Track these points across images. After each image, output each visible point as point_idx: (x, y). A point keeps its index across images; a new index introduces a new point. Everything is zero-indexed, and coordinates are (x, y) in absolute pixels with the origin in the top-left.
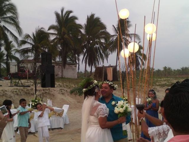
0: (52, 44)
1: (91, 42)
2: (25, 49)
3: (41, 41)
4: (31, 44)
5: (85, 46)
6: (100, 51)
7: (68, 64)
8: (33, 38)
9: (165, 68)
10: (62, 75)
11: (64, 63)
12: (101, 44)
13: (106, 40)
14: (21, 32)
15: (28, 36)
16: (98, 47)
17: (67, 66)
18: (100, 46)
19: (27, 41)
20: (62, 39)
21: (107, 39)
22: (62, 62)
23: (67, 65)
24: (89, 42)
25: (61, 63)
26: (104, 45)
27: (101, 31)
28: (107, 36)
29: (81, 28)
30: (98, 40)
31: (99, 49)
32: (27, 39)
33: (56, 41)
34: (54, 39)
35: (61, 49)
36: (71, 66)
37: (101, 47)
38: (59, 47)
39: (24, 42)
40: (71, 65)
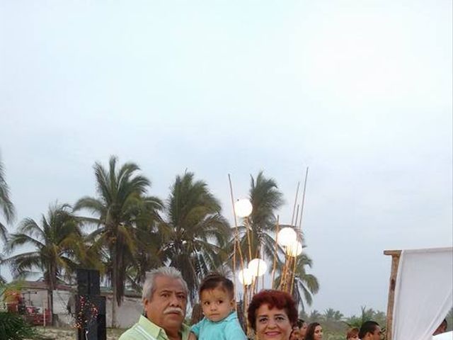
0: (90, 244)
1: (184, 242)
2: (24, 255)
3: (65, 237)
4: (38, 244)
5: (168, 253)
6: (204, 267)
7: (127, 296)
8: (42, 229)
10: (113, 322)
11: (120, 293)
12: (209, 248)
13: (220, 240)
14: (11, 212)
15: (31, 224)
16: (201, 255)
17: (125, 300)
18: (205, 254)
19: (28, 235)
20: (111, 235)
21: (224, 238)
22: (113, 290)
23: (124, 297)
24: (178, 244)
25: (112, 292)
26: (215, 252)
27: (208, 216)
28: (222, 229)
29: (160, 208)
30: (200, 239)
31: (203, 262)
32: (29, 232)
33: (98, 238)
34: (94, 234)
35: (109, 257)
36: (135, 301)
37: (208, 256)
38: (106, 255)
39: (21, 239)
40: (135, 299)
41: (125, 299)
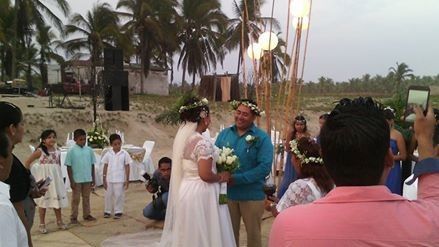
0: (124, 32)
1: (194, 30)
2: (74, 40)
3: (104, 27)
4: (85, 32)
5: (183, 38)
6: (209, 48)
7: (152, 70)
8: (88, 21)
9: (322, 79)
10: (142, 90)
11: (146, 68)
12: (212, 34)
13: (220, 28)
14: (67, 9)
15: (79, 18)
16: (206, 40)
18: (209, 39)
19: (77, 26)
20: (141, 24)
21: (223, 26)
24: (189, 31)
25: (141, 67)
26: (217, 38)
27: (211, 11)
28: (222, 20)
29: (176, 6)
30: (205, 27)
31: (207, 44)
32: (77, 23)
33: (130, 27)
34: (127, 25)
35: (139, 41)
36: (158, 74)
37: (211, 41)
38: (137, 39)
39: (72, 29)
40: (158, 72)
41: (150, 72)
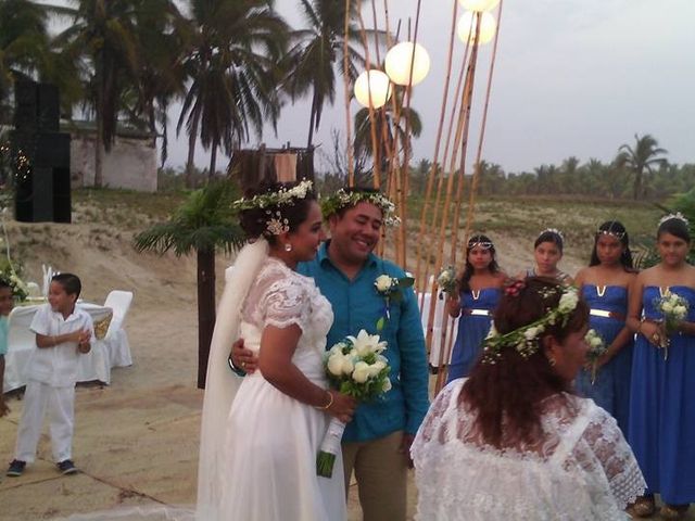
0: (59, 50)
1: (215, 51)
3: (15, 37)
5: (190, 69)
6: (247, 91)
7: (120, 136)
10: (97, 178)
11: (107, 131)
12: (253, 61)
13: (272, 49)
16: (241, 73)
17: (117, 143)
18: (249, 71)
20: (96, 31)
21: (278, 45)
22: (98, 126)
23: (116, 137)
24: (205, 53)
25: (95, 128)
26: (265, 69)
27: (253, 10)
28: (277, 31)
30: (239, 46)
31: (245, 83)
33: (73, 38)
34: (67, 34)
35: (93, 72)
36: (134, 145)
37: (252, 75)
38: (87, 66)
40: (134, 141)
